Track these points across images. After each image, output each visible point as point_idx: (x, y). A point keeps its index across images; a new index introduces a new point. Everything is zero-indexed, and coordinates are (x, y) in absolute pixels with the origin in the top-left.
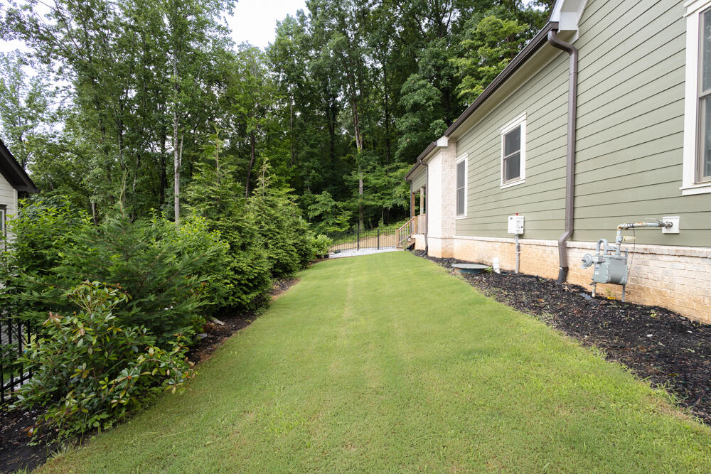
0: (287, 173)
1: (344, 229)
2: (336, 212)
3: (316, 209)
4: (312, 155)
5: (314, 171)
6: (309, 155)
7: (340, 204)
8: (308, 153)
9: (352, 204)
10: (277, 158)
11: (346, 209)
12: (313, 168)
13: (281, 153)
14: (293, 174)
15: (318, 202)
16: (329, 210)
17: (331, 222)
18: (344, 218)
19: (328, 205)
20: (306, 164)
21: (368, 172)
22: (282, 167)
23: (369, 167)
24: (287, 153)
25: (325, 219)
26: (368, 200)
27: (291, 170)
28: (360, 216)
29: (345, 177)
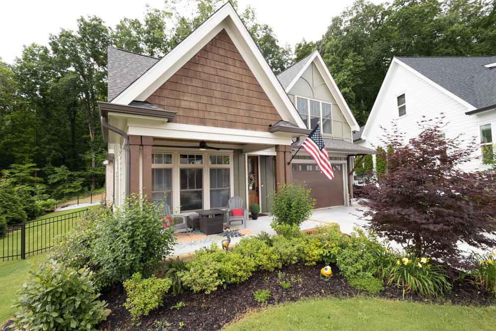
0: (30, 152)
1: (77, 190)
2: (72, 179)
3: (55, 178)
4: (53, 140)
5: (54, 152)
6: (50, 141)
7: (75, 174)
8: (49, 139)
9: (85, 173)
10: (21, 141)
11: (80, 176)
12: (54, 149)
13: (24, 138)
14: (35, 153)
15: (57, 173)
16: (66, 178)
17: (67, 186)
18: (78, 183)
19: (65, 175)
20: (47, 147)
21: (98, 153)
22: (24, 147)
23: (99, 150)
24: (30, 138)
25: (62, 184)
26: (96, 170)
27: (34, 149)
28: (93, 180)
29: (80, 155)
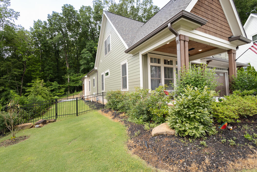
0: (39, 75)
1: (62, 94)
2: (60, 88)
3: (52, 87)
4: (50, 69)
5: (51, 75)
6: (49, 69)
7: (61, 86)
8: (48, 68)
9: (65, 86)
10: (35, 69)
11: (63, 87)
12: (50, 73)
13: (37, 68)
14: (42, 75)
15: (52, 85)
16: (57, 88)
17: (58, 91)
18: (63, 90)
19: (56, 86)
20: (47, 72)
21: (71, 75)
22: (37, 72)
23: (71, 74)
24: (39, 68)
25: (55, 91)
26: (71, 84)
27: (41, 73)
28: (68, 89)
29: (62, 76)
